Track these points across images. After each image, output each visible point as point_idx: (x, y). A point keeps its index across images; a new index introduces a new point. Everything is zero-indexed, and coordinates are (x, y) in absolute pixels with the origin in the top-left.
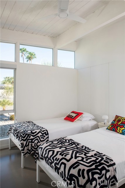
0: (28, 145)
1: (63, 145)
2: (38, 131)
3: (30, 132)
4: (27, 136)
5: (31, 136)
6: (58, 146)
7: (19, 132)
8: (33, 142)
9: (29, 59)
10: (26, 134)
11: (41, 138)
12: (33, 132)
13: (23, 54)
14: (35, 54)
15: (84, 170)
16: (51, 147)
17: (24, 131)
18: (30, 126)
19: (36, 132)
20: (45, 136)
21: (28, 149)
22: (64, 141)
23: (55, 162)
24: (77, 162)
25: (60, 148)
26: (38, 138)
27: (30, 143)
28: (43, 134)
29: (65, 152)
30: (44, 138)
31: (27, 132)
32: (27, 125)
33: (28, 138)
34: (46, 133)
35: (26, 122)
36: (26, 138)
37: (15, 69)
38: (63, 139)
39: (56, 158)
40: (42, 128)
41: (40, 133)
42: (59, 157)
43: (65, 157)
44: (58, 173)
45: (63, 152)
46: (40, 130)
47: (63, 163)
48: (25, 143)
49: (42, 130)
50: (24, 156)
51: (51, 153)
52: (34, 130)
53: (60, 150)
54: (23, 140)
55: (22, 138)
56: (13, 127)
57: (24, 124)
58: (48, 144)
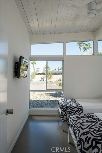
0: (67, 115)
1: (87, 118)
2: (75, 106)
3: (69, 106)
4: (66, 108)
5: (69, 109)
6: (82, 118)
7: (62, 105)
8: (70, 114)
9: (86, 50)
10: (66, 107)
11: (77, 112)
12: (71, 106)
13: (80, 46)
14: (90, 45)
15: (90, 138)
16: (76, 118)
17: (65, 105)
18: (72, 102)
19: (73, 107)
20: (80, 110)
21: (66, 118)
22: (90, 116)
23: (75, 128)
24: (88, 131)
25: (82, 120)
26: (74, 111)
27: (68, 114)
28: (78, 109)
29: (84, 123)
30: (79, 112)
31: (67, 105)
32: (69, 101)
33: (67, 110)
34: (81, 109)
35: (70, 99)
36: (65, 110)
37: (63, 61)
38: (89, 114)
39: (76, 126)
40: (79, 104)
41: (76, 108)
42: (79, 125)
43: (82, 127)
44: (75, 136)
45: (83, 123)
46: (77, 106)
47: (79, 130)
48: (64, 113)
49: (78, 106)
50: (64, 122)
51: (74, 122)
52: (72, 105)
53: (82, 121)
54: (63, 110)
55: (63, 109)
56: (60, 101)
57: (67, 100)
58: (76, 116)
